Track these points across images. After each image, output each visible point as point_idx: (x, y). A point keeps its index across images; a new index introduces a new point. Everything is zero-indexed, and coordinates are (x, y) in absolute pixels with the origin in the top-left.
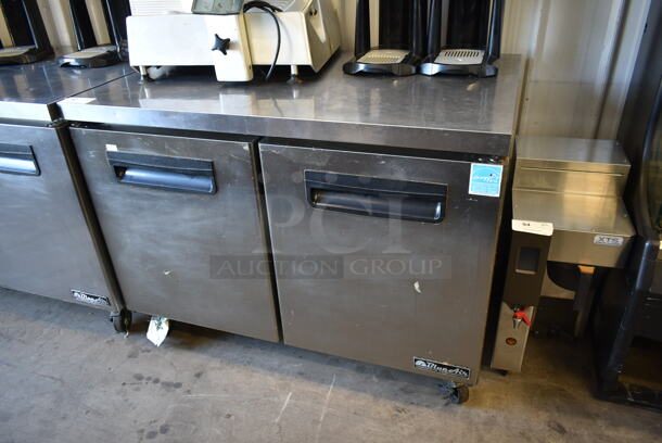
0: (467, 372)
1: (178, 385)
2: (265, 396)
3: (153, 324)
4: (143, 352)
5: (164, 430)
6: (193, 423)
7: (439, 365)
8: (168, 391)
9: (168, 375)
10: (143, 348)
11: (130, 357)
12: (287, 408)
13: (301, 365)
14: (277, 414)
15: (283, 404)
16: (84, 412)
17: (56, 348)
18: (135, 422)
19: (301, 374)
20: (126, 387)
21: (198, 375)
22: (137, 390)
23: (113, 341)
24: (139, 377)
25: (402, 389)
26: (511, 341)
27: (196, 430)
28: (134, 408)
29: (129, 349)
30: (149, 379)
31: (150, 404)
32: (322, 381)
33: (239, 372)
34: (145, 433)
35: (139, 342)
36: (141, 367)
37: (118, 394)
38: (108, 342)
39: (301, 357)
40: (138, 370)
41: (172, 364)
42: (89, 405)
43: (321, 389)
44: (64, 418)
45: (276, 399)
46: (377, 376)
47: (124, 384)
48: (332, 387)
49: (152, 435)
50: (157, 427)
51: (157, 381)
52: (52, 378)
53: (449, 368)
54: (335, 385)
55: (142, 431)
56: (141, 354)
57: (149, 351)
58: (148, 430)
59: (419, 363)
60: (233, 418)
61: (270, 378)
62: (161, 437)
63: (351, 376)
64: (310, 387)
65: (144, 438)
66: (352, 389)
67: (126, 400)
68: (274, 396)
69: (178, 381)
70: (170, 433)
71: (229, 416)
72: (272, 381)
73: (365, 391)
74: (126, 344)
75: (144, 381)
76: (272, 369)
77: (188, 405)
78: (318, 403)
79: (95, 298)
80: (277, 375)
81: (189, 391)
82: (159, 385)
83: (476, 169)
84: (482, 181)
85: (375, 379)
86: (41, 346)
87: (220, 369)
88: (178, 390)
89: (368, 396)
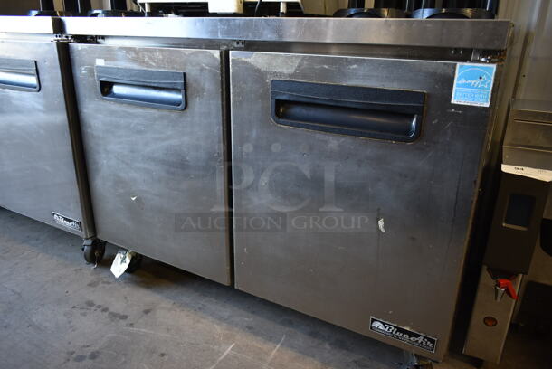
0: (433, 341)
1: (124, 317)
2: (207, 343)
3: (118, 258)
4: (104, 283)
5: (94, 356)
6: (125, 355)
7: (399, 330)
8: (113, 321)
9: (117, 306)
10: (105, 280)
11: (90, 285)
12: (225, 358)
13: (251, 319)
14: (213, 362)
15: (223, 353)
16: (27, 324)
17: (29, 268)
18: (70, 343)
19: (250, 328)
20: (74, 310)
21: (147, 312)
22: (84, 314)
23: (80, 269)
24: (90, 304)
25: (355, 362)
26: (490, 321)
27: (125, 362)
28: (74, 330)
29: (92, 278)
30: (99, 307)
31: (90, 330)
32: (270, 339)
33: (188, 316)
34: (74, 356)
35: (103, 274)
36: (97, 296)
37: (65, 315)
38: (76, 270)
39: (253, 312)
40: (92, 298)
41: (126, 298)
42: (34, 320)
43: (266, 347)
44: (5, 327)
45: (216, 347)
46: (331, 344)
47: (74, 307)
48: (278, 346)
49: (81, 358)
50: (88, 352)
51: (105, 310)
52: (13, 291)
53: (411, 334)
54: (282, 345)
55: (73, 353)
56: (101, 285)
57: (109, 283)
58: (79, 353)
59: (376, 324)
60: (166, 357)
61: (216, 326)
62: (88, 362)
63: (301, 338)
64: (256, 343)
65: (71, 359)
66: (300, 352)
67: (70, 322)
68: (216, 344)
69: (126, 314)
70: (97, 360)
71: (163, 355)
72: (219, 329)
73: (313, 356)
74: (92, 275)
75: (93, 308)
76: (221, 319)
77: (127, 337)
78: (260, 359)
79: (70, 221)
80: (225, 325)
81: (132, 325)
82: (106, 314)
83: (462, 70)
84: (468, 86)
85: (327, 346)
86: (17, 264)
87: (170, 310)
88: (123, 323)
89: (316, 362)
